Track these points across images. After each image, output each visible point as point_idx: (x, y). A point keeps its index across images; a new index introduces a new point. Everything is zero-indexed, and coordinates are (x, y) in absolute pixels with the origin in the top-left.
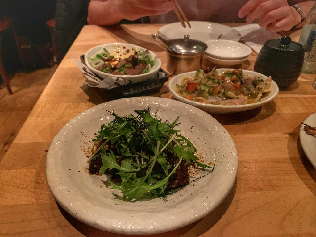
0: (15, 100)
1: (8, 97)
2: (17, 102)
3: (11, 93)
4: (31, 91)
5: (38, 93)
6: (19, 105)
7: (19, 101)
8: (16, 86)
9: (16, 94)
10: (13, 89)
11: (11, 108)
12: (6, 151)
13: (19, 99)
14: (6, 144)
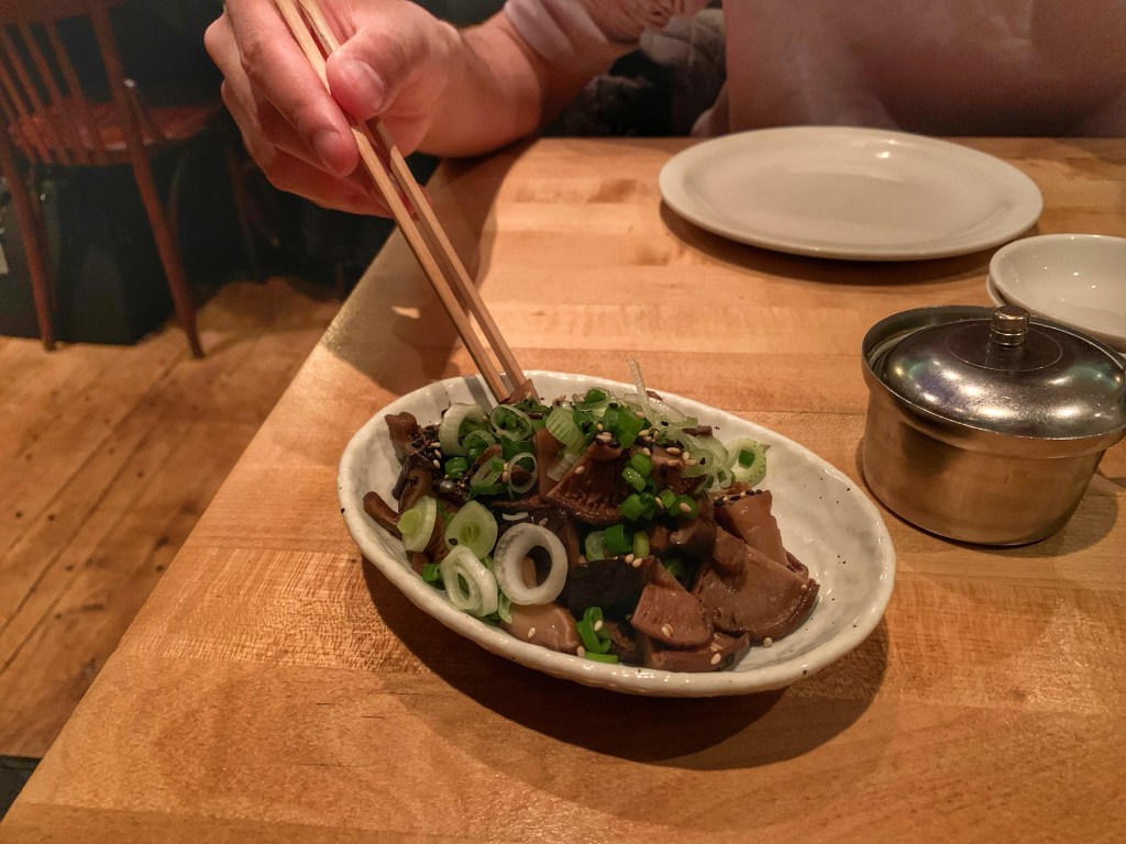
0: (210, 382)
1: (188, 367)
2: (215, 388)
3: (197, 352)
4: (265, 350)
5: (288, 361)
6: (221, 399)
7: (224, 386)
8: (219, 329)
9: (216, 360)
10: (209, 339)
11: (195, 408)
12: (160, 569)
13: (224, 377)
14: (163, 541)
